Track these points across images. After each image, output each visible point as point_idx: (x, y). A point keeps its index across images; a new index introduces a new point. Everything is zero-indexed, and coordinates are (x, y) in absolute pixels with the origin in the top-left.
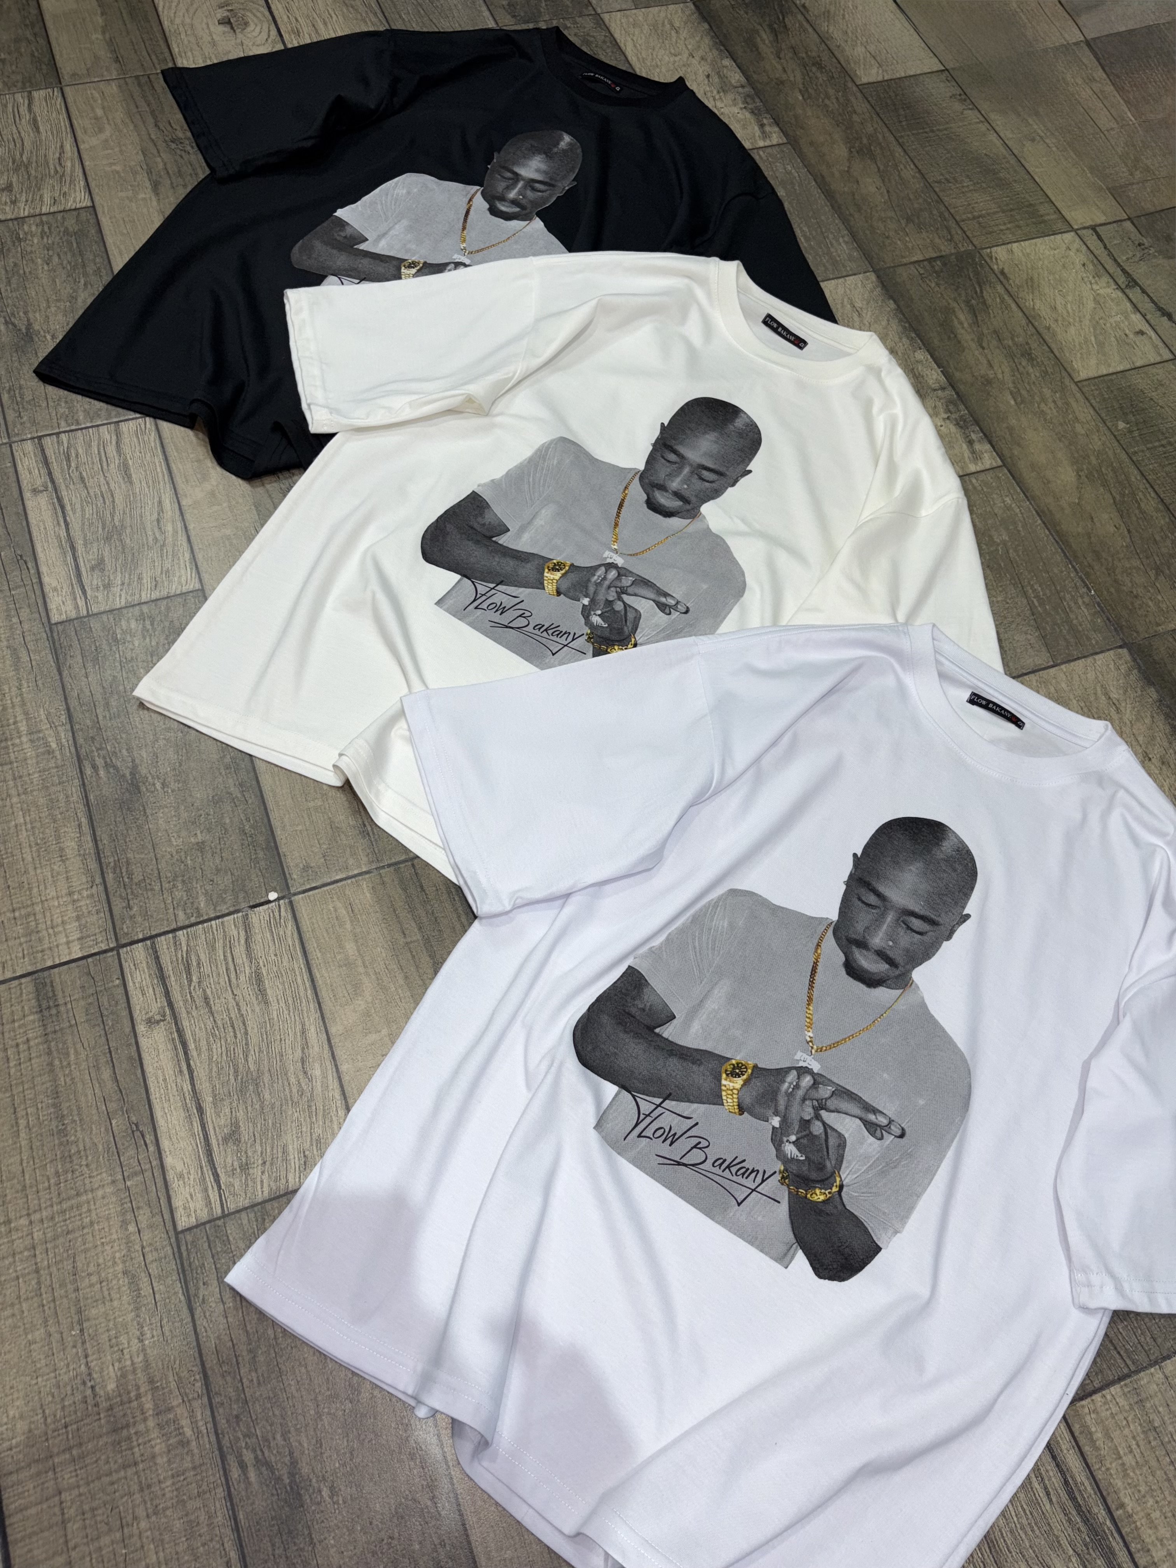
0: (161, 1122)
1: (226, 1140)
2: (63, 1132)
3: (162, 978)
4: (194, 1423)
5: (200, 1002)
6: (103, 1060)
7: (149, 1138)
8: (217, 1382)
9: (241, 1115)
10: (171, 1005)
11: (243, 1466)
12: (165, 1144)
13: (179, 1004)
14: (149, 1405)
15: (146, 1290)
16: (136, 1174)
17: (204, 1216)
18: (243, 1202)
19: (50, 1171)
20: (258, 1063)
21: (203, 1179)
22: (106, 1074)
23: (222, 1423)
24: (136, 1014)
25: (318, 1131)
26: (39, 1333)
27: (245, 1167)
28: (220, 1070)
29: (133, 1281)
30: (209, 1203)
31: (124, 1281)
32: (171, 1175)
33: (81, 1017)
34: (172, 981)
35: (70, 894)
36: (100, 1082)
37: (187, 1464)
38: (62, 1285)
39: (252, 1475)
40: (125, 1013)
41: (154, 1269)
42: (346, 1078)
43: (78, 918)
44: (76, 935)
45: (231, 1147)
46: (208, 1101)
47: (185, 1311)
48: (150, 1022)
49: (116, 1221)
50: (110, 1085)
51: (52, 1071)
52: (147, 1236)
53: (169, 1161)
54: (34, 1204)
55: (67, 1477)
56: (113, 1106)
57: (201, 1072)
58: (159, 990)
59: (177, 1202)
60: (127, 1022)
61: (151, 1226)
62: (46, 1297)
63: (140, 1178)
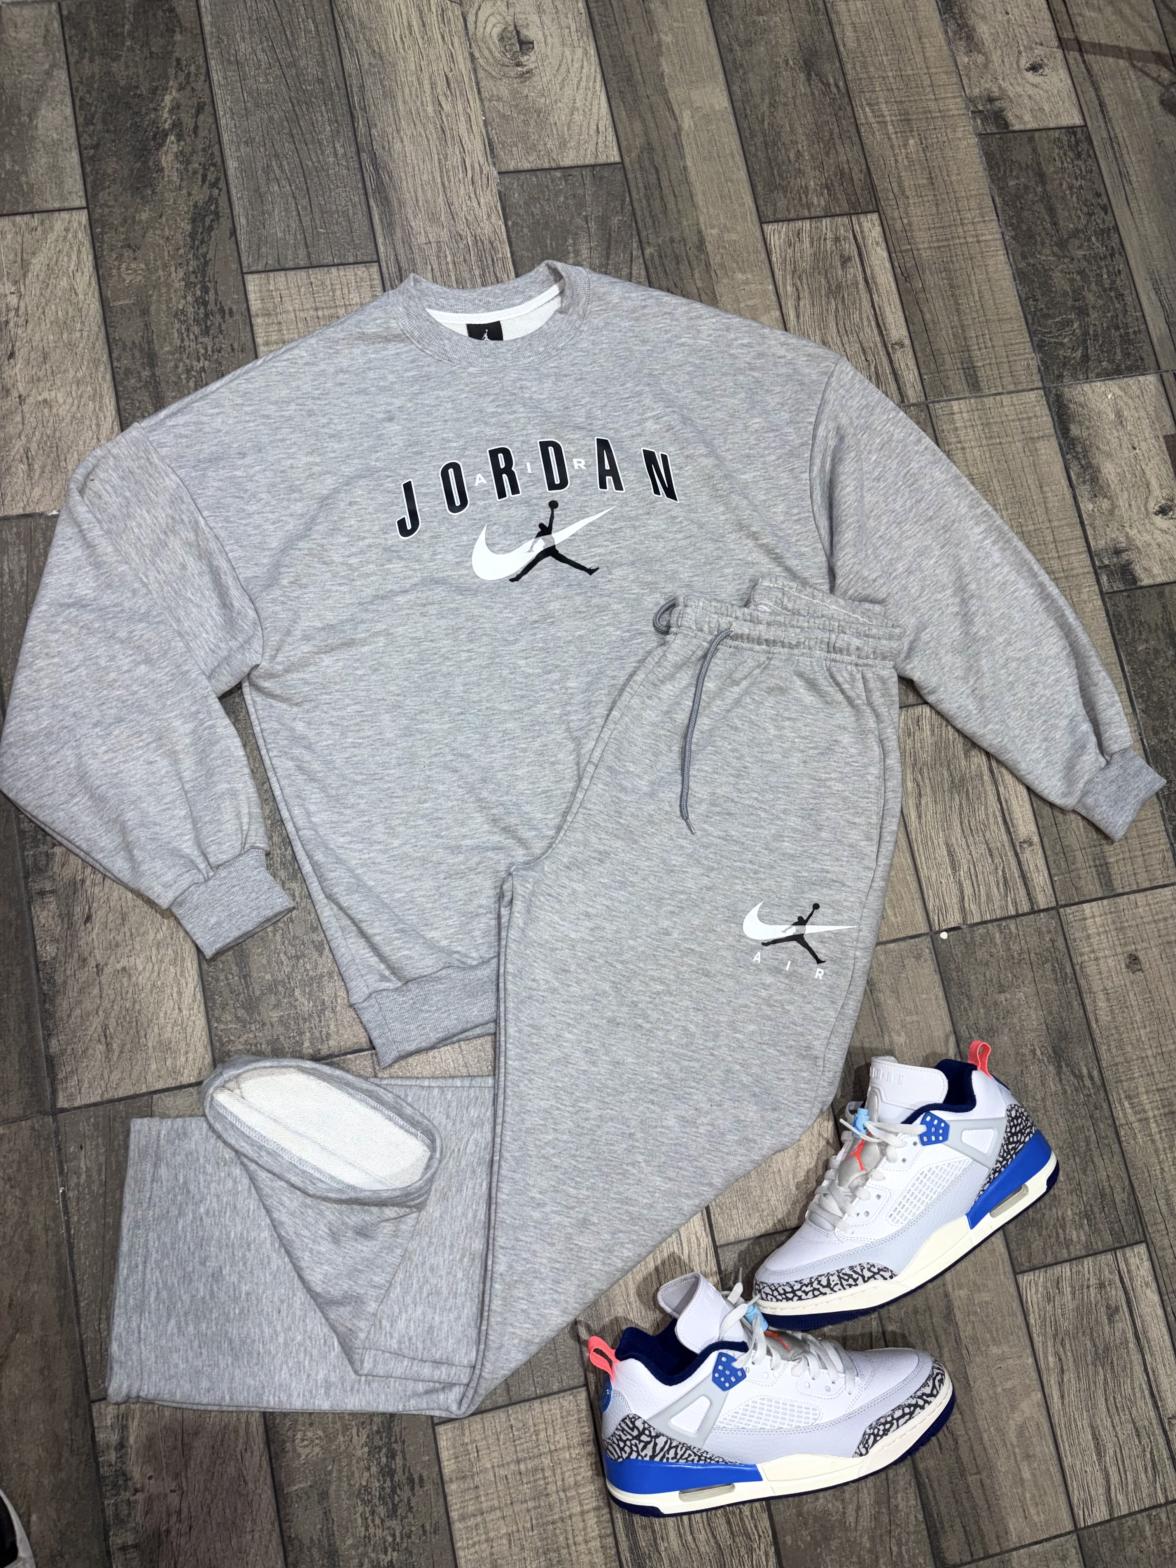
0: (891, 279)
1: (849, 259)
2: (952, 286)
3: (894, 373)
4: (865, 113)
5: (869, 352)
6: (931, 326)
7: (898, 271)
8: (853, 130)
9: (840, 272)
10: (888, 354)
11: (837, 87)
12: (888, 265)
13: (882, 353)
14: (890, 127)
15: (894, 185)
16: (907, 251)
17: (862, 218)
18: (839, 220)
19: (957, 265)
20: (828, 303)
21: (863, 238)
22: (928, 316)
23: (849, 109)
24: (911, 353)
25: (790, 251)
26: (954, 178)
27: (837, 240)
28: (854, 303)
29: (903, 192)
30: (860, 224)
31: (908, 193)
32: (884, 245)
33: (947, 357)
34: (888, 370)
35: (963, 448)
36: (930, 312)
37: (868, 95)
38: (943, 200)
39: (832, 81)
40: (919, 354)
41: (891, 196)
42: (770, 280)
43: (956, 429)
44: (957, 417)
45: (846, 254)
46: (862, 285)
47: (872, 168)
48: (902, 346)
49: (915, 227)
50: (925, 310)
51: (962, 326)
52: (896, 214)
53: (885, 254)
54: (965, 248)
55: (932, 105)
56: (921, 296)
57: (866, 304)
58: (897, 365)
59: (878, 229)
60: (917, 348)
61: (894, 219)
62: (952, 195)
63: (904, 248)
